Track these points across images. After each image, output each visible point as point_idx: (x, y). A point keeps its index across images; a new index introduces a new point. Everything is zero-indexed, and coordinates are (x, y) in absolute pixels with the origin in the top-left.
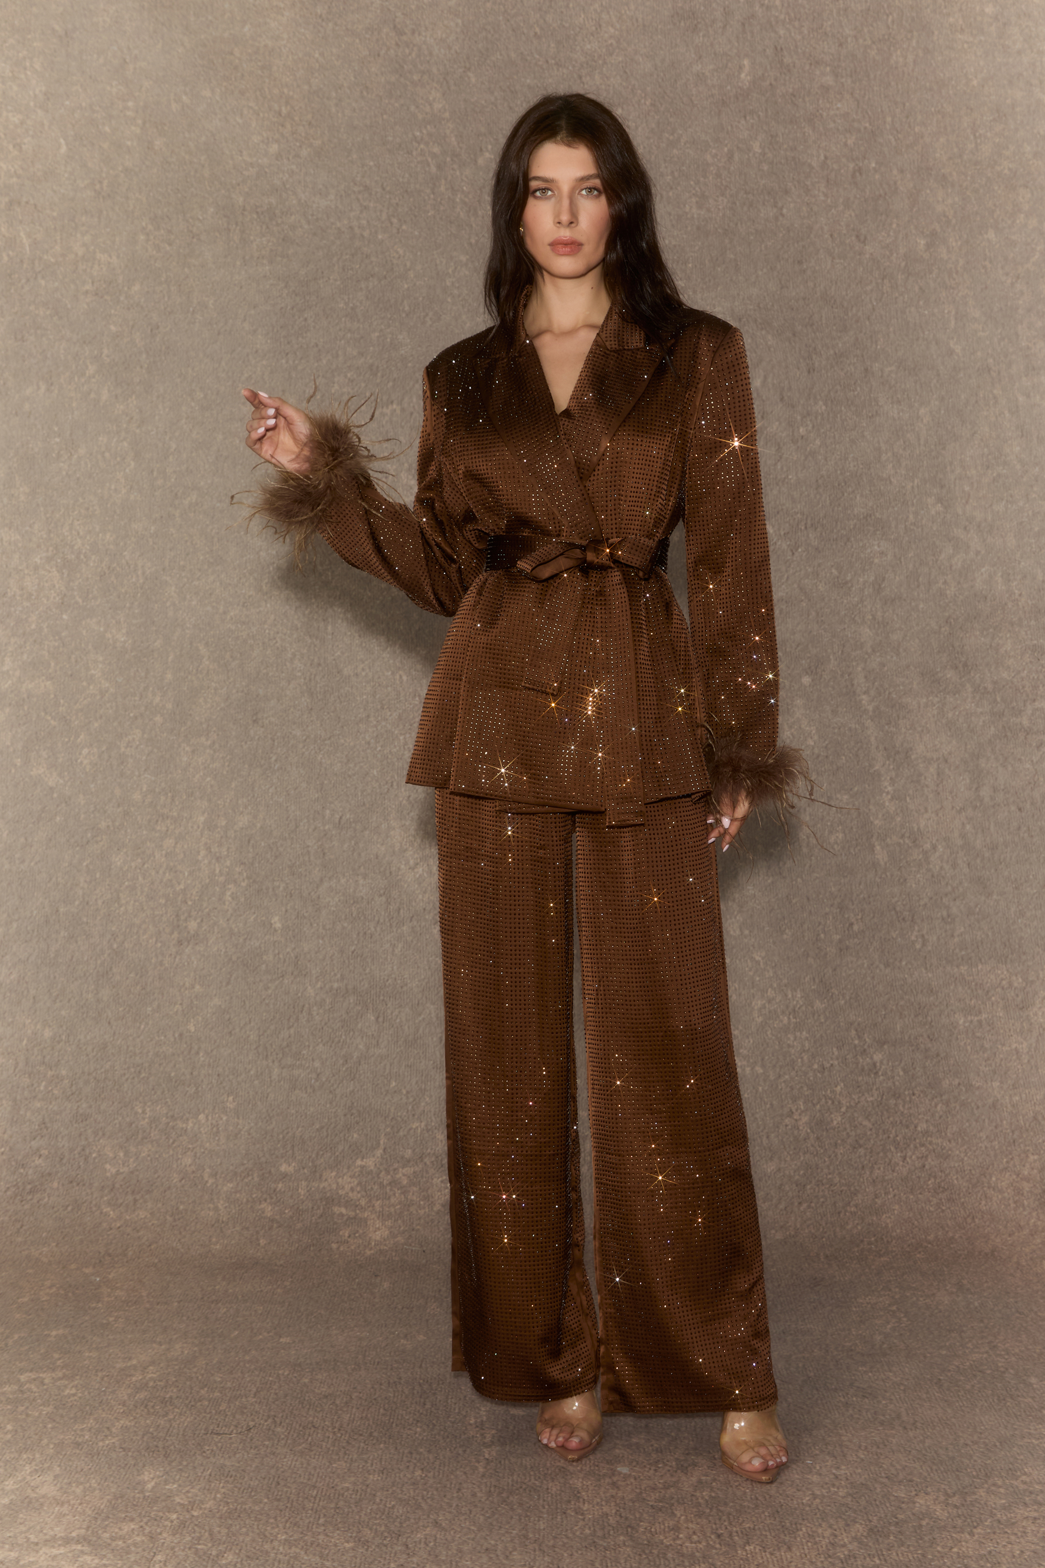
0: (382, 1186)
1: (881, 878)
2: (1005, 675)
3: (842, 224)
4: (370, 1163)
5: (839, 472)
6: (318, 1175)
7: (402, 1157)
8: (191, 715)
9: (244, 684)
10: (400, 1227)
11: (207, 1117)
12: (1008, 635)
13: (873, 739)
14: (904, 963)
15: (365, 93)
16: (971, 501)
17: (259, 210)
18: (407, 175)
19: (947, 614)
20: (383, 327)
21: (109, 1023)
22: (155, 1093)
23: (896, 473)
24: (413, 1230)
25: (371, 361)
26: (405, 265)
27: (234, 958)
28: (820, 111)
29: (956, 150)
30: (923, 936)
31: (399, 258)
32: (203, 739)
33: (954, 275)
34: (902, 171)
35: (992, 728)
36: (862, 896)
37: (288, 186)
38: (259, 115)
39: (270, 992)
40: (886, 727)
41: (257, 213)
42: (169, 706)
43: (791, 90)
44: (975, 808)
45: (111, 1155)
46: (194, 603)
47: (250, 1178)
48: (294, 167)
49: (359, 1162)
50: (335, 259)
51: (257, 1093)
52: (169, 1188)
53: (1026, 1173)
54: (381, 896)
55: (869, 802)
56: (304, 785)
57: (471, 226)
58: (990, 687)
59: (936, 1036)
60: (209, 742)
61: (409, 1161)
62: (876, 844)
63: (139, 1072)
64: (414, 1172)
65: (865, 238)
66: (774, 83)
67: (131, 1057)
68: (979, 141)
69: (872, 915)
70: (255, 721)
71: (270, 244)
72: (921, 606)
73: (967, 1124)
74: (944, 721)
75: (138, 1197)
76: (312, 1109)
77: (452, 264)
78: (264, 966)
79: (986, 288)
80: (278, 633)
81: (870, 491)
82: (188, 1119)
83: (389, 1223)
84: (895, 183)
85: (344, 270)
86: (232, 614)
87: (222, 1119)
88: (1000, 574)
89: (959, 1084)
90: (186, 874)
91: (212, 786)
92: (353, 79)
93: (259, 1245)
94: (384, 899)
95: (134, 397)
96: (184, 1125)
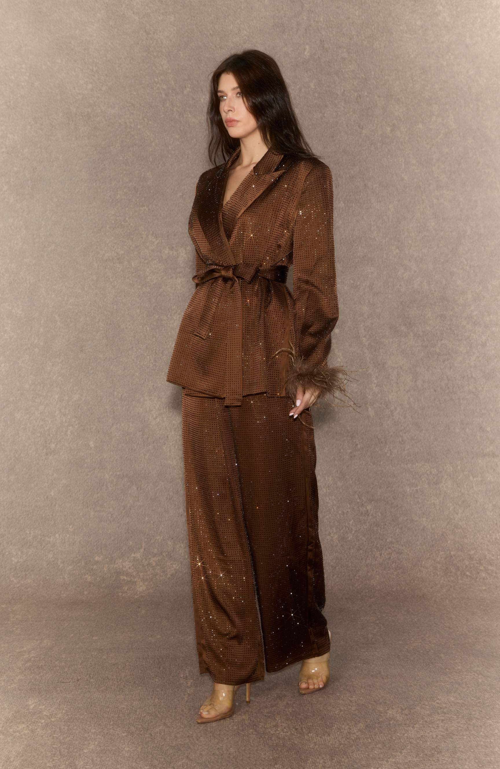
0: (143, 566)
1: (371, 423)
2: (428, 328)
3: (352, 120)
4: (138, 555)
5: (351, 236)
6: (113, 561)
7: (153, 553)
8: (52, 348)
9: (76, 333)
10: (151, 585)
11: (60, 535)
12: (430, 310)
13: (368, 358)
14: (382, 463)
15: (132, 61)
16: (412, 247)
17: (83, 115)
18: (151, 99)
19: (401, 300)
20: (140, 168)
21: (14, 492)
22: (35, 524)
23: (378, 235)
24: (157, 586)
25: (135, 185)
26: (151, 140)
27: (72, 461)
28: (342, 69)
29: (404, 87)
30: (390, 450)
31: (148, 136)
32: (57, 359)
33: (404, 144)
34: (379, 97)
35: (422, 353)
36: (362, 431)
37: (96, 104)
38: (83, 71)
39: (88, 476)
40: (374, 353)
41: (82, 116)
42: (42, 344)
43: (328, 60)
44: (414, 390)
45: (15, 553)
46: (53, 296)
47: (80, 564)
48: (99, 95)
49: (133, 555)
50: (118, 137)
51: (83, 524)
52: (42, 569)
53: (438, 560)
54: (140, 431)
55: (366, 387)
56: (104, 380)
57: (181, 122)
58: (421, 334)
59: (396, 497)
60: (60, 361)
61: (156, 554)
62: (369, 407)
63: (28, 515)
64: (158, 560)
65: (363, 127)
66: (320, 56)
67: (24, 507)
68: (414, 83)
69: (367, 440)
70: (81, 351)
71: (88, 130)
72: (390, 296)
73: (411, 538)
74: (400, 350)
75: (27, 573)
76: (110, 531)
77: (172, 139)
78: (86, 465)
79: (418, 150)
80: (92, 310)
81: (366, 245)
82: (50, 536)
83: (146, 583)
84: (376, 102)
85: (122, 142)
86: (71, 301)
87: (66, 536)
88: (425, 281)
89: (407, 519)
90: (50, 422)
91: (61, 381)
92: (126, 55)
93: (84, 594)
94: (141, 433)
95: (25, 201)
96: (49, 539)
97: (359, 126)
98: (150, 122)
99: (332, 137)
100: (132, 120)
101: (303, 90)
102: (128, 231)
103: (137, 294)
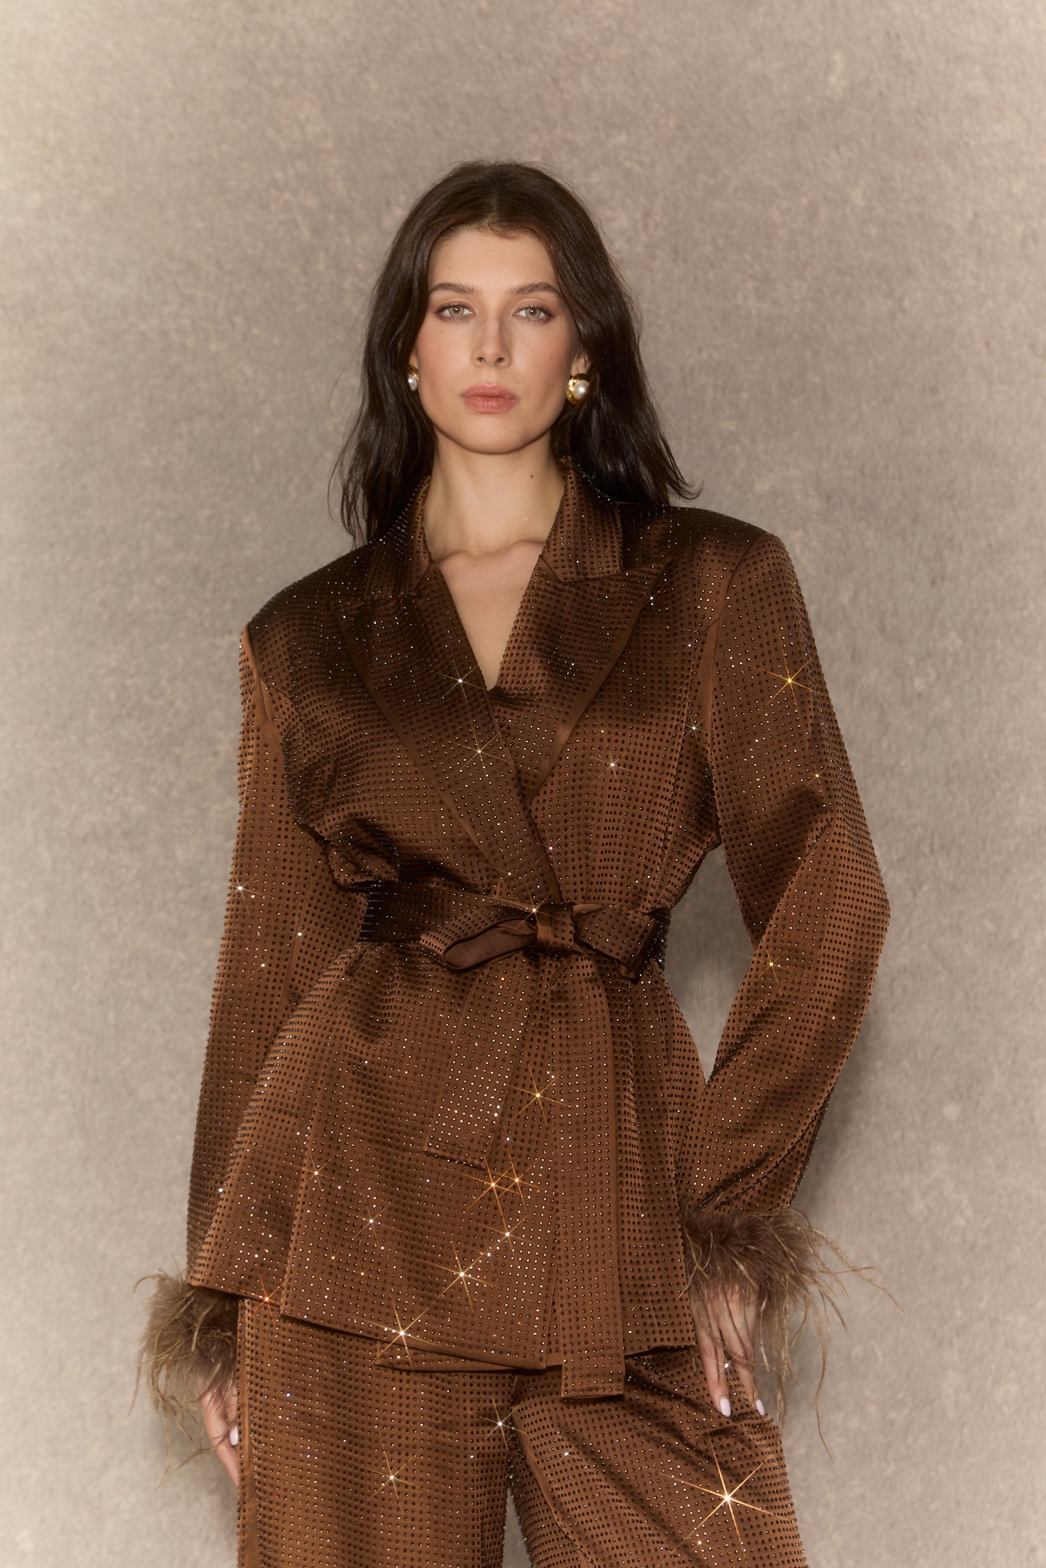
3: (1005, 325)
5: (986, 755)
15: (190, 109)
17: (6, 302)
18: (260, 245)
20: (217, 500)
25: (196, 560)
26: (256, 395)
28: (967, 138)
31: (246, 382)
37: (56, 263)
38: (9, 145)
41: (4, 306)
43: (915, 104)
48: (68, 231)
50: (136, 385)
66: (886, 91)
71: (26, 359)
80: (28, 1025)
85: (151, 403)
92: (170, 85)
97: (1032, 347)
98: (255, 331)
99: (934, 390)
100: (186, 323)
101: (823, 213)
102: (166, 730)
103: (198, 971)
